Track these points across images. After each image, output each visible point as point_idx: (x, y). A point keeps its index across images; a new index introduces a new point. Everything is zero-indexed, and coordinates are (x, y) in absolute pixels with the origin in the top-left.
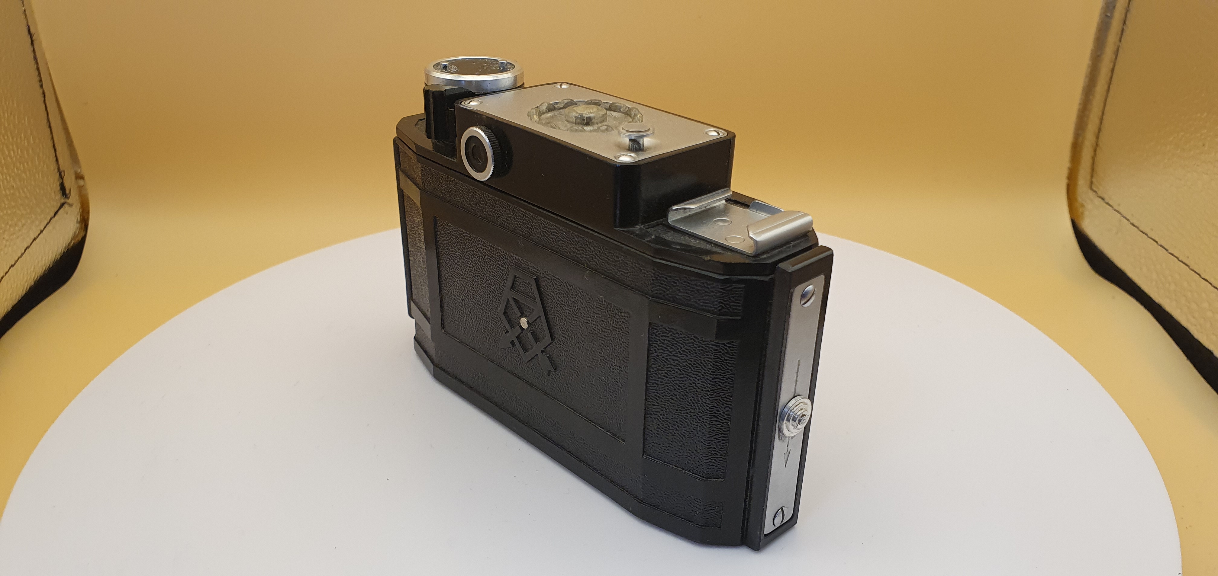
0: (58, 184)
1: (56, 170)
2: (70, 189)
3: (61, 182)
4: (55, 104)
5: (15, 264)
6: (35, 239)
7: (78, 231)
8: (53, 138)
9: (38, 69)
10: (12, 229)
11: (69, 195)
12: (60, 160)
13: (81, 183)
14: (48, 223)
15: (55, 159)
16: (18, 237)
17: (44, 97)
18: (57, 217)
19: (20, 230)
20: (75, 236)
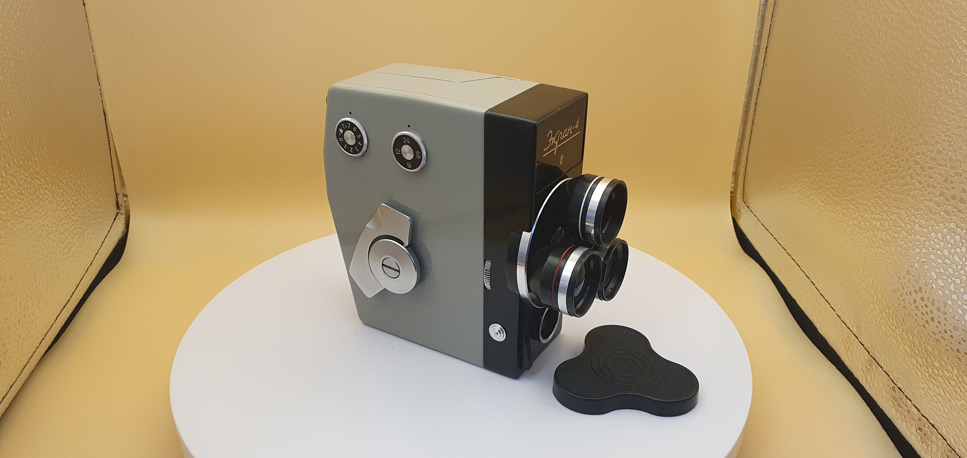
0: (115, 201)
1: (115, 193)
2: (121, 205)
3: (117, 199)
4: (114, 153)
5: (98, 253)
6: (106, 237)
7: (124, 229)
8: (113, 175)
9: (108, 134)
10: (96, 232)
11: (121, 208)
12: (116, 186)
13: (125, 199)
14: (111, 226)
15: (114, 186)
16: (99, 236)
17: (110, 150)
18: (115, 221)
19: (100, 232)
20: (123, 232)
